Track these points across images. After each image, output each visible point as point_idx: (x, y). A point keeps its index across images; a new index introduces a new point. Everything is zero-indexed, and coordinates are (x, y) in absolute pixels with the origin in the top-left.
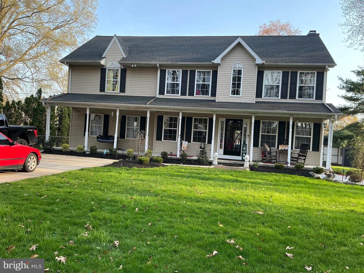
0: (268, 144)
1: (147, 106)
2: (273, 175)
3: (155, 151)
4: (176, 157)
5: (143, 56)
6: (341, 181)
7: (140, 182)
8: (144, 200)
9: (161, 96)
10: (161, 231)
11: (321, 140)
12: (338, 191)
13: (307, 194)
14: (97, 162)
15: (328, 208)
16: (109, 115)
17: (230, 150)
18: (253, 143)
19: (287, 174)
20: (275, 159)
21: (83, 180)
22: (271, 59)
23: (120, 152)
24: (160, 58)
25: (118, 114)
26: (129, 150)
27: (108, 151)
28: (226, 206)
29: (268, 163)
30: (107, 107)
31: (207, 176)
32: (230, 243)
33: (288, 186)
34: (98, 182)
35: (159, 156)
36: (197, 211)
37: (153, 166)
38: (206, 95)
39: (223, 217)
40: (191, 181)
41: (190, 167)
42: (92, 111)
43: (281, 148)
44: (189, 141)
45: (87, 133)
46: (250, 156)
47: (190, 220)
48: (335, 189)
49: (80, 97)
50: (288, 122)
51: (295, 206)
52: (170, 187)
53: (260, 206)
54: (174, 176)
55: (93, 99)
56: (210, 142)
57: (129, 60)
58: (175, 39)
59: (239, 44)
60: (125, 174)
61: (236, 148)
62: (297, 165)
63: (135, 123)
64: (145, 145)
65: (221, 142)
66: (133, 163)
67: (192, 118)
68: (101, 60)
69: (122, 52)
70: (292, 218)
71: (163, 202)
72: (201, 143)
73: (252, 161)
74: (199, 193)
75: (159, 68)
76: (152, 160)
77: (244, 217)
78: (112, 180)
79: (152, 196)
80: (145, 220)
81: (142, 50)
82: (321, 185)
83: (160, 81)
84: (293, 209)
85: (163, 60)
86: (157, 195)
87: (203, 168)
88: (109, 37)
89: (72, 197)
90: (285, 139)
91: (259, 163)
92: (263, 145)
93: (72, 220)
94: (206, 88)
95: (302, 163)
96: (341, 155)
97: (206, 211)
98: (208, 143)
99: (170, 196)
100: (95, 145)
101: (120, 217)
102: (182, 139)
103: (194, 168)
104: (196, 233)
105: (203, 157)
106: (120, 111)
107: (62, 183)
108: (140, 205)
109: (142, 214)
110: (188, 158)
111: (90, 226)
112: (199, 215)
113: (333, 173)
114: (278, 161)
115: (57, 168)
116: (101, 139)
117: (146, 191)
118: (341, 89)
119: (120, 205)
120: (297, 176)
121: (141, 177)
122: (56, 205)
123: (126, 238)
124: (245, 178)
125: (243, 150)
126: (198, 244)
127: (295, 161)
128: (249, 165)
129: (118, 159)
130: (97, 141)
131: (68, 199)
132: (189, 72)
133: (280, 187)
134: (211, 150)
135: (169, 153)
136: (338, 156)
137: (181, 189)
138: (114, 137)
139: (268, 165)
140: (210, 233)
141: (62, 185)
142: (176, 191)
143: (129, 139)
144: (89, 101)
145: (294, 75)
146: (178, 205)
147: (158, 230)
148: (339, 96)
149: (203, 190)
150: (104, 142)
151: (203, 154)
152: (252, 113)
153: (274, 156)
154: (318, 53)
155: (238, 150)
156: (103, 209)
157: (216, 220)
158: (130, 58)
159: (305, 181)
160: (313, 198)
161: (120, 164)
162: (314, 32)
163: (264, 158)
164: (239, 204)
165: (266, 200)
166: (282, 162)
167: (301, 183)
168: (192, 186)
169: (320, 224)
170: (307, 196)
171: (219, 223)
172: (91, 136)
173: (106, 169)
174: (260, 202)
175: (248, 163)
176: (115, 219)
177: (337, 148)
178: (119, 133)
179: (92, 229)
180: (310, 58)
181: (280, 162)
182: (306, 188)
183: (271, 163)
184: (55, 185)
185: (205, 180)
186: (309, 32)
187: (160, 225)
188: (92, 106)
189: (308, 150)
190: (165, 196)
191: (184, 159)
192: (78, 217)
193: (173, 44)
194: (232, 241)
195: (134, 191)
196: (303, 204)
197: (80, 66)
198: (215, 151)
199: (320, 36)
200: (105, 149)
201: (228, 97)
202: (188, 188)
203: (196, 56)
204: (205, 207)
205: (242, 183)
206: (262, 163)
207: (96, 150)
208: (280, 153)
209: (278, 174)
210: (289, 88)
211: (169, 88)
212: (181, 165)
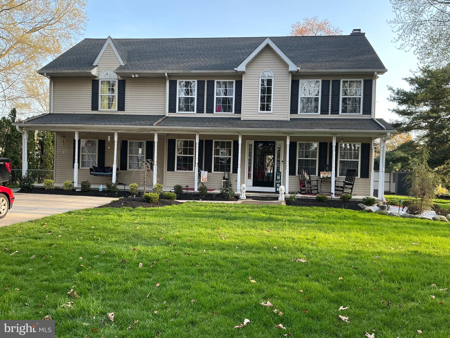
0: (307, 171)
1: (154, 127)
2: (315, 209)
3: (166, 185)
4: (193, 191)
5: (146, 64)
6: (397, 214)
7: (146, 227)
8: (150, 250)
9: (172, 115)
10: (173, 294)
11: (371, 164)
12: (396, 227)
13: (358, 232)
14: (91, 201)
15: (386, 250)
16: (105, 140)
17: (261, 180)
18: (288, 170)
19: (331, 208)
20: (315, 190)
21: (70, 227)
22: (308, 64)
23: (120, 187)
24: (169, 65)
25: (116, 139)
26: (133, 184)
27: (105, 187)
28: (258, 253)
29: (308, 195)
30: (102, 129)
31: (233, 215)
32: (266, 306)
33: (334, 223)
34: (90, 229)
35: (171, 190)
36: (221, 262)
37: (163, 204)
38: (228, 112)
39: (255, 269)
40: (213, 222)
41: (211, 203)
42: (82, 135)
43: (323, 175)
44: (210, 171)
45: (76, 164)
46: (285, 186)
47: (213, 276)
48: (391, 225)
49: (66, 118)
50: (330, 143)
51: (345, 249)
52: (186, 231)
53: (302, 252)
54: (190, 217)
55: (83, 120)
56: (235, 171)
57: (128, 69)
58: (187, 41)
59: (268, 46)
60: (127, 217)
61: (268, 178)
62: (342, 196)
63: (140, 150)
64: (153, 178)
65: (249, 170)
66: (137, 201)
67: (212, 141)
68: (91, 70)
69: (118, 58)
70: (343, 265)
71: (176, 252)
72: (224, 173)
73: (288, 193)
74: (223, 238)
75: (167, 78)
76: (162, 196)
77: (282, 267)
78: (110, 226)
79: (162, 245)
80: (151, 279)
81: (144, 56)
82: (374, 220)
83: (169, 95)
84: (342, 254)
85: (173, 68)
86: (168, 244)
87: (228, 204)
88: (101, 40)
89: (52, 251)
90: (328, 164)
91: (297, 195)
92: (301, 172)
93: (51, 285)
94: (229, 103)
95: (349, 193)
96: (393, 181)
97: (233, 263)
98: (233, 172)
99: (186, 243)
100: (87, 179)
101: (117, 277)
102: (200, 168)
103: (217, 204)
104: (220, 294)
105: (227, 191)
106: (119, 134)
107: (41, 232)
108: (146, 258)
109: (148, 271)
110: (208, 192)
111: (75, 293)
112: (224, 269)
113: (387, 204)
114: (319, 192)
115: (37, 212)
116: (95, 172)
117: (154, 238)
118: (391, 101)
119: (118, 260)
120: (343, 209)
121: (148, 219)
122: (30, 264)
123: (125, 307)
124: (280, 215)
125: (277, 180)
126: (223, 310)
127: (340, 191)
128: (285, 198)
129: (117, 197)
130: (91, 174)
131: (47, 254)
132: (206, 83)
133: (324, 225)
134: (237, 181)
135: (184, 186)
136: (390, 182)
137: (200, 233)
138: (112, 168)
139: (307, 197)
140: (239, 293)
141: (40, 235)
142: (194, 237)
143: (132, 171)
144: (77, 123)
145: (336, 84)
146: (197, 255)
147: (168, 293)
148: (389, 110)
149: (228, 233)
150: (100, 175)
151: (227, 186)
152: (286, 133)
153: (315, 186)
154: (365, 56)
155: (271, 180)
156: (95, 266)
157: (246, 275)
158: (130, 67)
159: (354, 216)
160: (366, 237)
161: (121, 203)
162: (358, 31)
163: (303, 188)
164: (275, 250)
165: (308, 243)
166: (324, 192)
167: (349, 218)
168: (214, 229)
169: (379, 272)
170: (359, 235)
171: (250, 278)
172: (83, 168)
173: (102, 211)
174: (302, 246)
175: (284, 195)
176: (111, 281)
177: (389, 172)
178: (119, 163)
179: (77, 296)
180: (355, 63)
181: (322, 192)
182: (356, 224)
183: (311, 195)
184: (31, 236)
185: (231, 220)
186: (353, 32)
187: (172, 286)
188: (82, 129)
189: (356, 177)
190: (180, 244)
191: (204, 194)
192: (60, 279)
193: (185, 47)
194: (269, 303)
195: (138, 238)
196: (354, 246)
197: (65, 77)
198: (242, 182)
199: (365, 35)
200: (101, 184)
201: (256, 113)
202: (209, 231)
203: (214, 63)
204: (232, 256)
205: (278, 222)
206: (300, 195)
207: (89, 186)
208: (322, 181)
209: (321, 208)
210: (330, 101)
211: (181, 104)
212: (200, 201)
